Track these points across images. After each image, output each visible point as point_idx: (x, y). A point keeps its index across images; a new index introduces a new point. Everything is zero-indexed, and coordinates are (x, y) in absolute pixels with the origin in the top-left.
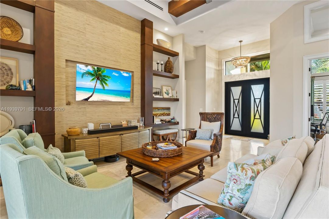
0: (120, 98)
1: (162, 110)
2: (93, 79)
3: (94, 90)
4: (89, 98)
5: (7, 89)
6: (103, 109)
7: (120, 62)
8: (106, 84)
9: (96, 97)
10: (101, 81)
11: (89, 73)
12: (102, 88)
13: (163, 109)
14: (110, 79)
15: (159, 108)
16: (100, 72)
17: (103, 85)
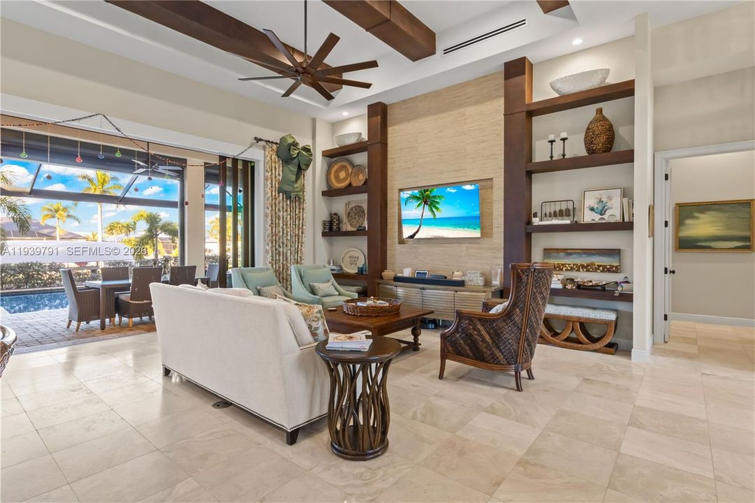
0: (462, 232)
1: (584, 256)
2: (419, 205)
3: (421, 222)
4: (414, 235)
5: (358, 230)
6: (438, 249)
7: (465, 169)
8: (437, 208)
9: (425, 232)
10: (430, 206)
11: (414, 197)
12: (431, 216)
13: (585, 254)
14: (443, 199)
15: (569, 251)
16: (428, 193)
17: (433, 211)
